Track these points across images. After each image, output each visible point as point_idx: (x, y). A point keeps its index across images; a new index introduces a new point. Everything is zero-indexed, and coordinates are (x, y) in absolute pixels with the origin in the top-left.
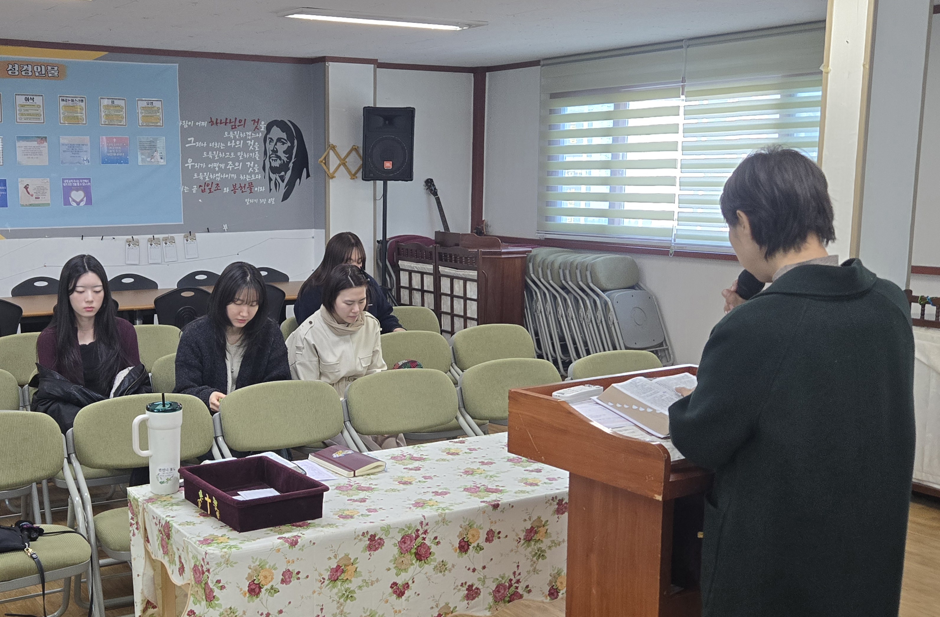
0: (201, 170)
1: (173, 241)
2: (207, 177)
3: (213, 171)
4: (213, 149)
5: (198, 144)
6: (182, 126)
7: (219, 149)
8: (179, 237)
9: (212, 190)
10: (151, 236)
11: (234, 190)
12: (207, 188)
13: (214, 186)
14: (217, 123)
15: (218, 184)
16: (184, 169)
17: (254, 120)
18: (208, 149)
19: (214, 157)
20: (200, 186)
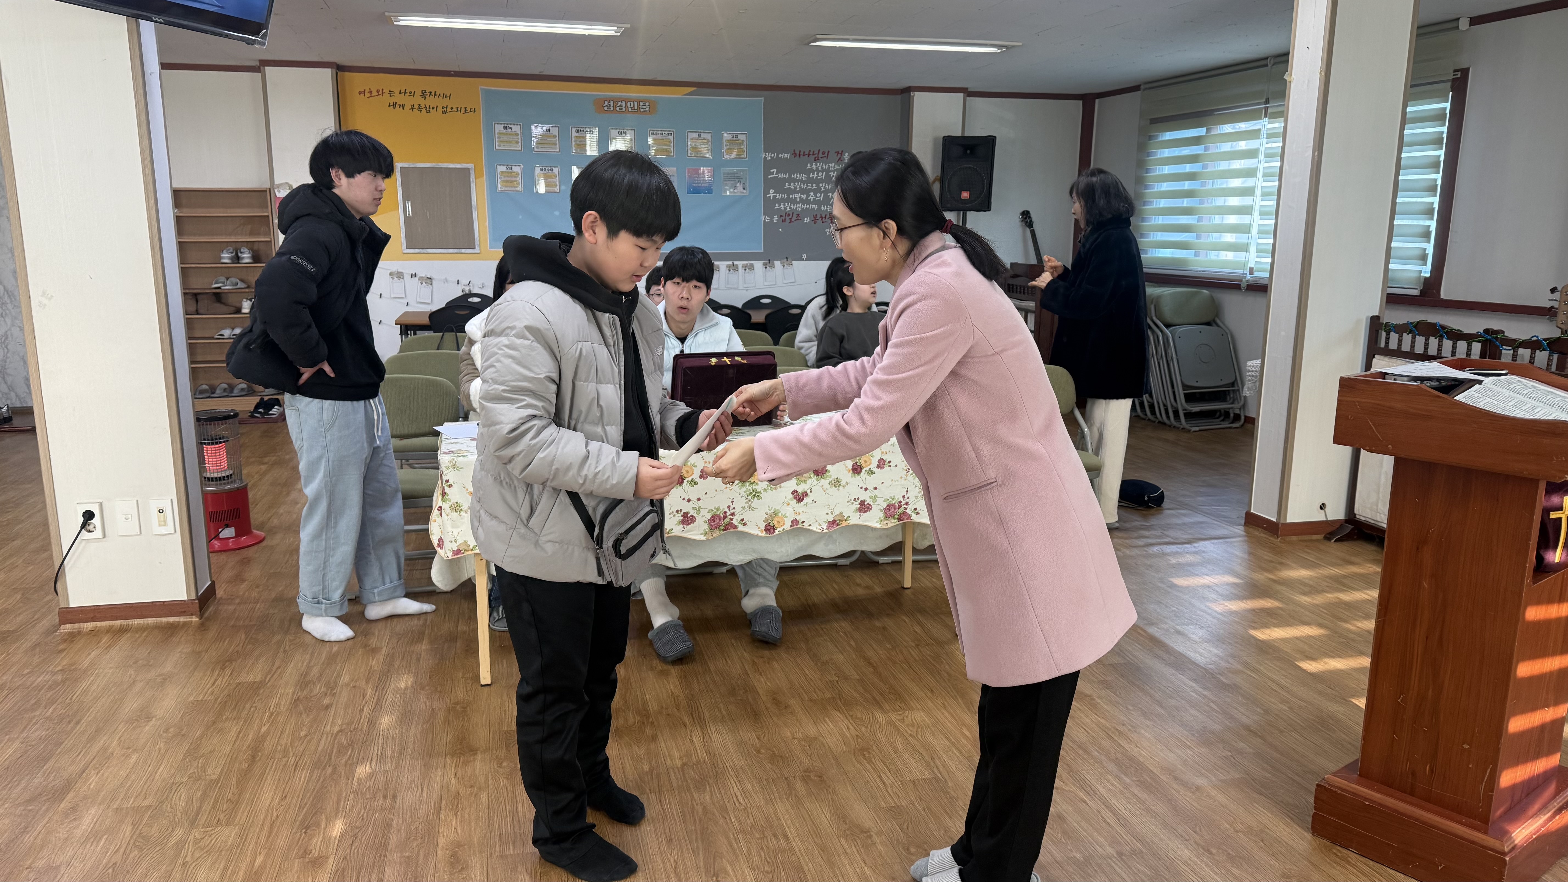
0: (782, 201)
1: (752, 267)
2: (788, 207)
3: (794, 201)
4: (795, 181)
5: (781, 176)
6: (765, 158)
7: (801, 181)
8: (758, 265)
9: (793, 220)
10: (730, 263)
11: (815, 220)
12: (787, 218)
13: (795, 216)
14: (800, 155)
15: (798, 215)
16: (766, 200)
17: (838, 153)
18: (791, 180)
19: (796, 188)
20: (781, 216)
